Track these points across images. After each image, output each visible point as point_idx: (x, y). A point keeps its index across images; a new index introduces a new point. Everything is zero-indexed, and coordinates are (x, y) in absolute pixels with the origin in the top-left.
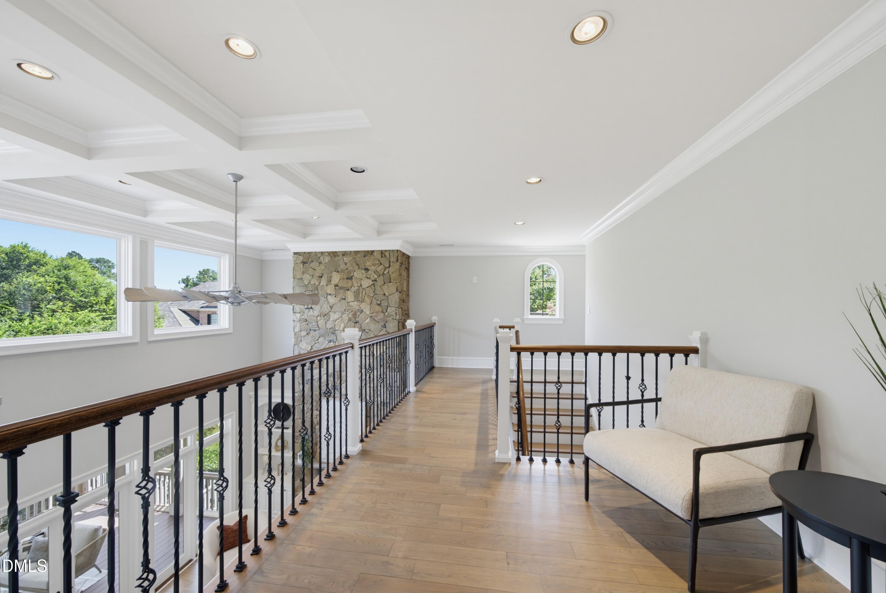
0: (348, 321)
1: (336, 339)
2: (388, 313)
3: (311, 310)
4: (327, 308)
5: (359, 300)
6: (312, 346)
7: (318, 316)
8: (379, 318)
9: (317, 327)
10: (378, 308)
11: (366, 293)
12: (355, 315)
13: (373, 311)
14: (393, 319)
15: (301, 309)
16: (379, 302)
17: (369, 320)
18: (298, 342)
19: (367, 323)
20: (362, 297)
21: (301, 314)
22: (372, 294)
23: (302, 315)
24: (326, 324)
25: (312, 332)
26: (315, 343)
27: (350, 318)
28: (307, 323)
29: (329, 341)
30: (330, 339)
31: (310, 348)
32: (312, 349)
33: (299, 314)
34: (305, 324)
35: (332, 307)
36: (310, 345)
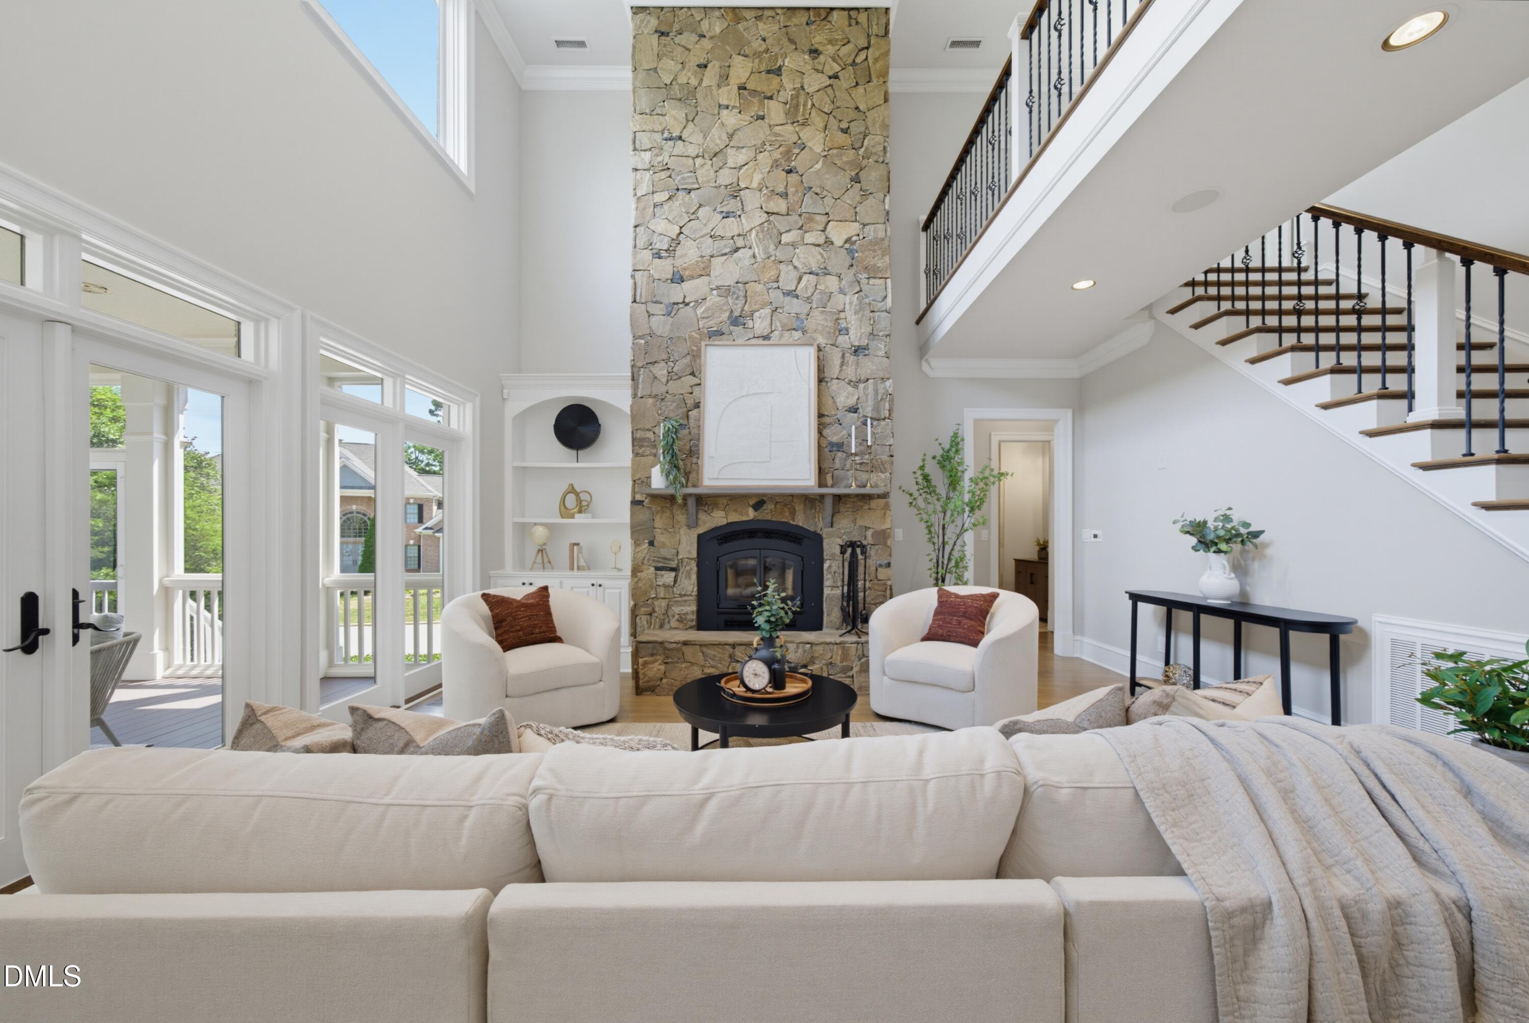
0: (772, 167)
1: (743, 209)
2: (867, 149)
3: (680, 142)
4: (720, 138)
5: (798, 121)
6: (681, 228)
7: (697, 157)
8: (845, 159)
9: (693, 183)
10: (842, 138)
11: (813, 105)
12: (788, 154)
13: (830, 145)
14: (877, 162)
15: (655, 140)
16: (844, 125)
17: (822, 167)
18: (647, 218)
19: (817, 172)
20: (803, 115)
21: (654, 153)
22: (827, 106)
23: (657, 155)
24: (716, 176)
25: (681, 194)
26: (688, 219)
27: (776, 161)
28: (668, 173)
29: (724, 214)
30: (725, 209)
31: (678, 231)
32: (681, 233)
33: (648, 154)
34: (664, 175)
35: (731, 136)
36: (677, 223)
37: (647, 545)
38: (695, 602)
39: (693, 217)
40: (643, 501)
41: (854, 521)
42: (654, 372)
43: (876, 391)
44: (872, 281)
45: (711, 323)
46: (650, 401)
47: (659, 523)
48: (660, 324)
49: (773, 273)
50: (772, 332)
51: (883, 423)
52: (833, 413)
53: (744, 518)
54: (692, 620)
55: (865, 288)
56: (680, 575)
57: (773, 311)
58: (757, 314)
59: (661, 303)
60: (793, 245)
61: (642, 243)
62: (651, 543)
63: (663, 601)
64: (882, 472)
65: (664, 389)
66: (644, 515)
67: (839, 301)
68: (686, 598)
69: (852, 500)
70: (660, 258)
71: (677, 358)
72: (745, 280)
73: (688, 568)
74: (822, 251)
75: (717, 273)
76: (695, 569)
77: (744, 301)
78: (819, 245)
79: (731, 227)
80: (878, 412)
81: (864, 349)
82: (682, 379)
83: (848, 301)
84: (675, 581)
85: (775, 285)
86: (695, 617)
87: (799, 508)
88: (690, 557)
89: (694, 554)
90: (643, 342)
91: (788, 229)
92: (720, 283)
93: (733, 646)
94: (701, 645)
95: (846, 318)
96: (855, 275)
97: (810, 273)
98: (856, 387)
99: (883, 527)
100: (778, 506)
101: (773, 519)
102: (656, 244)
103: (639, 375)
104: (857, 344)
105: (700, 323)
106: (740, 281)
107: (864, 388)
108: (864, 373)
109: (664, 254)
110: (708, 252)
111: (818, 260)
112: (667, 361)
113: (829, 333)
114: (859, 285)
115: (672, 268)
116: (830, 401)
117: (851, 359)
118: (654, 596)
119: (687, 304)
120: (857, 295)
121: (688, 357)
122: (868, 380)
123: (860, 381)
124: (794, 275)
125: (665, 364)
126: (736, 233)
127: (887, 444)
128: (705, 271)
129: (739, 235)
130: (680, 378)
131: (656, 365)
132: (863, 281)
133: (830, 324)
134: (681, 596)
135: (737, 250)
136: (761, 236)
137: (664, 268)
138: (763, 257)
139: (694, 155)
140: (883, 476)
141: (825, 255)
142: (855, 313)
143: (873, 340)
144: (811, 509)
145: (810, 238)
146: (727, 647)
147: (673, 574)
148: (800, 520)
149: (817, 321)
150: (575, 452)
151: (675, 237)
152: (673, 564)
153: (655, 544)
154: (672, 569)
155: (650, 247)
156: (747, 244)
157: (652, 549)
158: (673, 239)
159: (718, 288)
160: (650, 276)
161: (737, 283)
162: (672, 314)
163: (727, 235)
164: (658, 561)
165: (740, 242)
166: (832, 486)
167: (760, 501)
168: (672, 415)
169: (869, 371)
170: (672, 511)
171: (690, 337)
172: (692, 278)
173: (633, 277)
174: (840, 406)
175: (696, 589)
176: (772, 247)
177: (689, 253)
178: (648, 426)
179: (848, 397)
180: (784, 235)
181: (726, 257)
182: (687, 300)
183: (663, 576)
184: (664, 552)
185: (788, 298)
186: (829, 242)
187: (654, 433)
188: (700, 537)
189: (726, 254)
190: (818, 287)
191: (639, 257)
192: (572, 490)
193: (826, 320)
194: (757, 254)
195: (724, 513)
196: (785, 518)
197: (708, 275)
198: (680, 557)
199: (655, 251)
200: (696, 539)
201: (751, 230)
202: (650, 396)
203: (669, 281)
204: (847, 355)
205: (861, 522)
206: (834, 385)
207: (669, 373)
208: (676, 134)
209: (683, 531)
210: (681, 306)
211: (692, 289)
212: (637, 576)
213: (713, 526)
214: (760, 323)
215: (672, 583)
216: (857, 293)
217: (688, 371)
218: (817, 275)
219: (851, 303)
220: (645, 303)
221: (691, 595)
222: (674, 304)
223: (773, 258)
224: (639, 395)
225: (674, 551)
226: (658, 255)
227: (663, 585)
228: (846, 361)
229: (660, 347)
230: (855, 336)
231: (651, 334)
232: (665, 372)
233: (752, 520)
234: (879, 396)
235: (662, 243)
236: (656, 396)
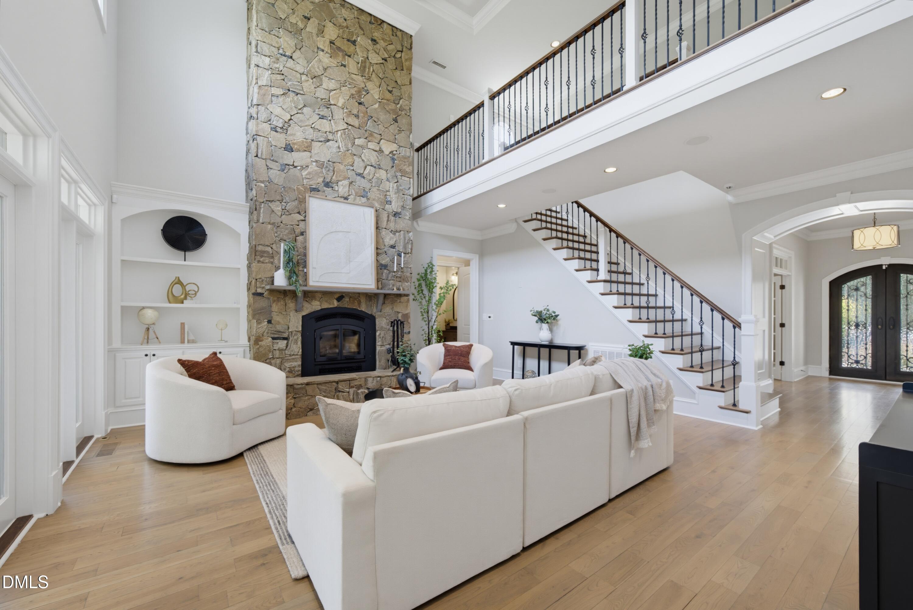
0: (350, 97)
1: (332, 117)
2: (401, 106)
3: (291, 60)
4: (318, 68)
5: (365, 77)
6: (291, 116)
7: (303, 74)
8: (390, 107)
9: (300, 90)
10: (388, 95)
11: (373, 71)
12: (359, 92)
13: (383, 97)
14: (406, 114)
15: (273, 52)
16: (390, 89)
17: (378, 107)
18: (267, 102)
19: (376, 109)
20: (368, 73)
21: (272, 60)
22: (381, 74)
23: (274, 62)
24: (315, 91)
25: (291, 94)
26: (296, 112)
27: (353, 95)
28: (282, 77)
29: (320, 116)
30: (321, 113)
31: (290, 118)
32: (291, 119)
33: (267, 59)
34: (279, 77)
35: (325, 69)
36: (288, 112)
37: (266, 323)
38: (300, 359)
39: (300, 111)
40: (263, 294)
41: (393, 308)
42: (273, 207)
43: (404, 238)
44: (403, 178)
45: (311, 183)
46: (269, 226)
47: (275, 308)
48: (276, 176)
49: (350, 160)
50: (349, 195)
51: (408, 256)
52: (384, 248)
53: (331, 306)
54: (299, 371)
55: (400, 181)
56: (290, 342)
57: (350, 183)
58: (340, 183)
59: (277, 162)
60: (362, 147)
61: (263, 118)
62: (269, 322)
63: (278, 359)
64: (407, 282)
65: (279, 220)
66: (262, 303)
67: (386, 185)
68: (293, 357)
69: (392, 296)
70: (276, 131)
71: (288, 201)
72: (334, 161)
73: (296, 337)
74: (377, 155)
75: (316, 152)
76: (300, 338)
77: (333, 173)
78: (376, 151)
79: (325, 125)
80: (406, 249)
81: (399, 214)
82: (292, 215)
83: (391, 186)
84: (287, 346)
85: (352, 168)
86: (300, 369)
87: (363, 300)
88: (297, 330)
89: (300, 329)
90: (263, 185)
91: (359, 137)
92: (317, 159)
93: (337, 382)
94: (317, 384)
95: (390, 196)
96: (394, 172)
97: (371, 166)
98: (395, 235)
99: (407, 312)
100: (351, 300)
101: (349, 307)
102: (273, 121)
103: (260, 208)
104: (395, 211)
105: (304, 181)
106: (330, 160)
107: (399, 236)
108: (399, 227)
109: (279, 130)
110: (310, 137)
111: (375, 159)
112: (281, 201)
113: (381, 202)
114: (397, 178)
115: (285, 140)
116: (381, 241)
117: (392, 218)
118: (271, 357)
119: (296, 167)
121: (296, 202)
122: (400, 231)
123: (396, 231)
124: (362, 165)
125: (279, 203)
126: (328, 130)
127: (409, 267)
128: (308, 149)
129: (330, 132)
130: (290, 214)
131: (273, 203)
132: (399, 177)
133: (382, 197)
134: (291, 356)
135: (328, 140)
136: (344, 136)
137: (280, 139)
138: (345, 149)
139: (301, 71)
140: (407, 284)
141: (379, 158)
142: (395, 194)
143: (403, 210)
144: (370, 302)
145: (371, 145)
146: (334, 383)
147: (285, 342)
148: (363, 308)
149: (375, 194)
150: (183, 253)
152: (285, 335)
153: (272, 322)
154: (285, 339)
155: (269, 123)
156: (335, 139)
157: (270, 325)
158: (286, 122)
159: (316, 161)
160: (269, 142)
161: (329, 161)
162: (285, 172)
163: (322, 130)
164: (275, 334)
165: (330, 137)
166: (381, 289)
167: (341, 296)
168: (285, 238)
169: (401, 227)
170: (285, 300)
171: (298, 189)
172: (298, 150)
173: (256, 139)
174: (387, 244)
175: (301, 350)
176: (350, 145)
177: (297, 134)
178: (267, 243)
179: (390, 240)
180: (356, 140)
181: (321, 143)
182: (295, 164)
183: (278, 343)
184: (279, 328)
185: (359, 177)
186: (381, 151)
187: (272, 248)
188: (303, 317)
189: (321, 141)
190: (375, 175)
191: (260, 127)
192: (178, 282)
193: (380, 195)
194: (340, 146)
195: (319, 303)
196: (355, 307)
197: (310, 152)
198: (290, 330)
199: (273, 126)
200: (301, 318)
201: (337, 131)
202: (269, 223)
203: (283, 149)
204: (390, 216)
205: (396, 309)
206: (384, 232)
207: (283, 210)
208: (288, 53)
209: (292, 314)
210: (291, 167)
211: (299, 158)
212: (258, 344)
213: (313, 310)
214: (342, 188)
215: (285, 348)
216: (396, 183)
217: (296, 211)
218: (375, 167)
219: (393, 188)
220: (266, 159)
221: (297, 355)
222: (286, 165)
223: (350, 151)
224: (261, 221)
225: (286, 327)
226: (274, 129)
227: (279, 349)
228: (390, 219)
229: (276, 191)
230: (395, 206)
231: (270, 181)
232: (280, 208)
233: (336, 307)
234: (406, 241)
235: (278, 122)
236: (273, 224)
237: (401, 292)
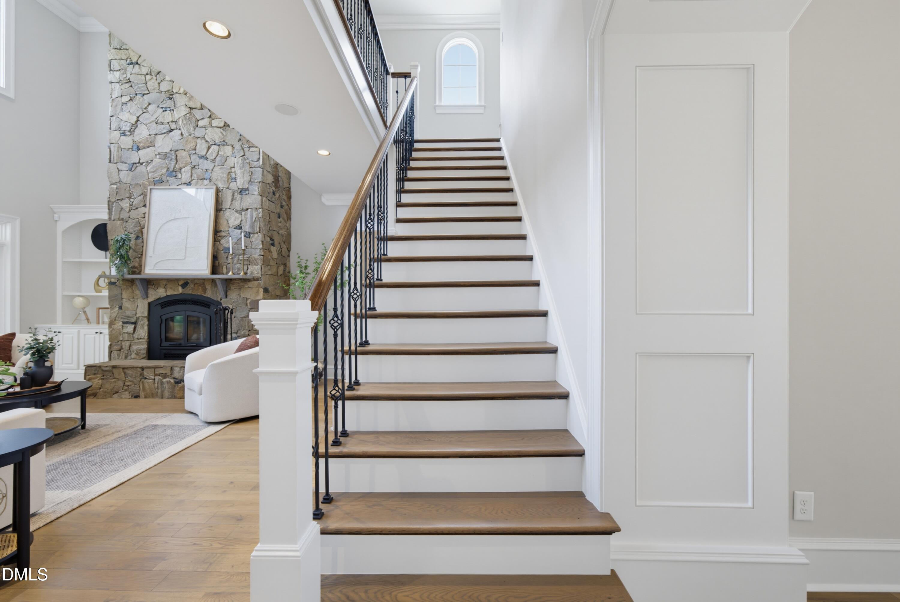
1: (175, 106)
3: (137, 66)
6: (138, 117)
7: (147, 74)
9: (145, 91)
15: (122, 65)
18: (118, 112)
21: (121, 73)
23: (123, 74)
24: (159, 86)
25: (138, 97)
26: (142, 112)
28: (130, 84)
29: (164, 109)
30: (164, 106)
31: (136, 120)
32: (138, 121)
33: (118, 73)
34: (127, 85)
36: (135, 115)
37: (117, 309)
38: (146, 343)
39: (145, 111)
40: (116, 283)
41: (239, 295)
42: (122, 205)
43: (252, 216)
44: (251, 149)
45: (155, 175)
46: (119, 222)
47: (125, 296)
48: (126, 176)
49: (192, 145)
50: (192, 180)
51: (256, 235)
52: (227, 229)
53: (176, 293)
54: (144, 354)
55: (247, 153)
56: (137, 327)
57: (192, 168)
58: (183, 170)
59: (126, 163)
60: (205, 128)
61: (114, 127)
62: (120, 308)
63: (127, 342)
64: (255, 265)
65: (127, 215)
66: (116, 291)
67: (232, 161)
68: (140, 340)
69: (238, 282)
70: (125, 135)
71: (135, 197)
72: (176, 149)
73: (142, 322)
74: (222, 131)
75: (159, 144)
76: (147, 323)
77: (175, 162)
78: (220, 128)
79: (168, 117)
80: (253, 229)
81: (246, 190)
82: (138, 209)
84: (134, 330)
85: (194, 152)
86: (145, 352)
87: (208, 287)
88: (143, 315)
89: (146, 314)
90: (115, 187)
91: (202, 117)
92: (160, 151)
93: (143, 368)
94: (124, 368)
95: (235, 172)
96: (241, 145)
97: (215, 145)
98: (241, 214)
99: (257, 298)
100: (196, 285)
101: (193, 293)
102: (122, 127)
103: (113, 207)
104: (241, 187)
105: (149, 175)
106: (172, 149)
107: (245, 214)
108: (245, 205)
109: (128, 133)
110: (153, 132)
111: (220, 136)
112: (130, 198)
113: (224, 181)
114: (244, 151)
115: (132, 142)
116: (223, 223)
117: (237, 196)
118: (122, 339)
119: (142, 164)
120: (241, 157)
121: (142, 196)
122: (247, 209)
123: (243, 210)
124: (205, 146)
125: (128, 200)
126: (171, 120)
127: (259, 248)
128: (152, 144)
129: (172, 122)
131: (123, 201)
132: (246, 149)
133: (225, 176)
134: (138, 339)
135: (172, 130)
136: (185, 122)
137: (127, 142)
138: (187, 134)
139: (145, 73)
140: (256, 267)
141: (224, 133)
142: (241, 169)
143: (251, 185)
144: (215, 287)
145: (214, 123)
147: (133, 326)
148: (209, 294)
149: (219, 174)
150: (104, 252)
151: (134, 123)
152: (133, 320)
153: (123, 308)
154: (132, 323)
155: (120, 129)
156: (178, 127)
157: (121, 311)
158: (133, 124)
159: (159, 154)
160: (119, 147)
161: (171, 151)
162: (133, 170)
163: (165, 121)
164: (124, 319)
165: (173, 126)
167: (186, 282)
168: (131, 231)
169: (248, 204)
170: (132, 288)
171: (143, 183)
172: (144, 148)
173: (109, 147)
174: (230, 225)
175: (147, 335)
176: (192, 129)
177: (142, 133)
179: (235, 220)
180: (199, 122)
181: (164, 135)
182: (141, 161)
183: (127, 327)
184: (128, 313)
185: (201, 160)
186: (227, 126)
188: (150, 304)
189: (164, 133)
190: (220, 153)
191: (112, 135)
193: (223, 173)
194: (183, 133)
195: (164, 289)
196: (200, 292)
197: (154, 146)
198: (138, 316)
199: (121, 132)
200: (147, 304)
201: (179, 118)
202: (119, 219)
203: (131, 150)
204: (236, 194)
205: (243, 295)
206: (227, 213)
207: (130, 205)
208: (134, 60)
209: (140, 300)
210: (138, 165)
211: (144, 154)
212: (111, 328)
213: (158, 297)
214: (185, 176)
215: (132, 332)
217: (142, 204)
218: (219, 146)
219: (237, 163)
220: (116, 163)
221: (143, 339)
222: (133, 164)
223: (192, 135)
224: (112, 219)
225: (134, 312)
226: (124, 134)
227: (127, 333)
228: (235, 198)
229: (125, 190)
230: (241, 182)
231: (120, 182)
232: (128, 205)
233: (181, 294)
234: (254, 219)
235: (127, 127)
236: (122, 219)
237: (248, 276)
